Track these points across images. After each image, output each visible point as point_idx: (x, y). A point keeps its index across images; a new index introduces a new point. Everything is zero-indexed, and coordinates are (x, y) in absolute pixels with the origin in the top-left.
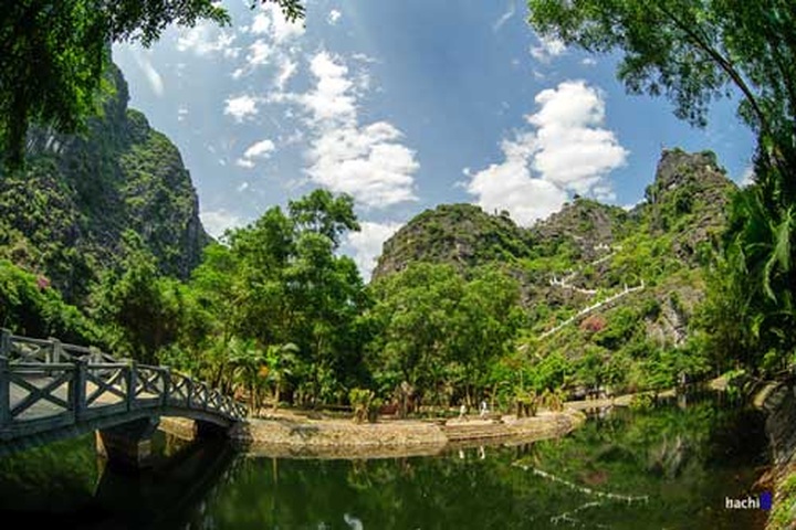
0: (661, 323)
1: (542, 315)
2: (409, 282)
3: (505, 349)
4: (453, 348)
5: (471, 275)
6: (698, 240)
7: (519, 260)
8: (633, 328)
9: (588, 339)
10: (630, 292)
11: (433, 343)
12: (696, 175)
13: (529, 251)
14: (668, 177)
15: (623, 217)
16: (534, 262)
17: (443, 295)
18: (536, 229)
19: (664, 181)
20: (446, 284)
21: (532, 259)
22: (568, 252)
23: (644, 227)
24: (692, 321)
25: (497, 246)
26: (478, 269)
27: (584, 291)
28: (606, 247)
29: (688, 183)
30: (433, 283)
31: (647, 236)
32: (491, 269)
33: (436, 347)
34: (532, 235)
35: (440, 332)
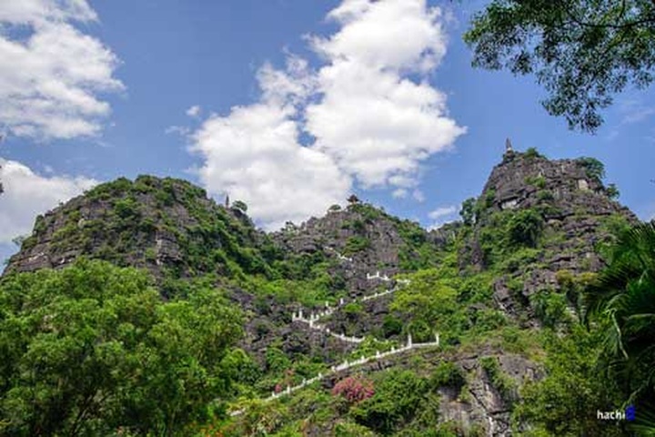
0: (464, 402)
1: (274, 365)
2: (70, 288)
3: (211, 413)
4: (125, 403)
5: (172, 290)
6: (542, 287)
7: (250, 278)
8: (416, 403)
9: (342, 411)
10: (417, 349)
11: (94, 394)
12: (556, 194)
13: (266, 266)
14: (504, 191)
15: (420, 238)
16: (270, 285)
17: (123, 317)
18: (282, 237)
19: (498, 194)
20: (132, 300)
21: (270, 279)
22: (326, 277)
23: (451, 257)
24: (519, 408)
25: (220, 252)
26: (185, 282)
27: (342, 337)
28: (386, 278)
29: (539, 203)
30: (111, 297)
31: (454, 271)
32: (205, 285)
33: (97, 399)
34: (276, 245)
35: (109, 375)
